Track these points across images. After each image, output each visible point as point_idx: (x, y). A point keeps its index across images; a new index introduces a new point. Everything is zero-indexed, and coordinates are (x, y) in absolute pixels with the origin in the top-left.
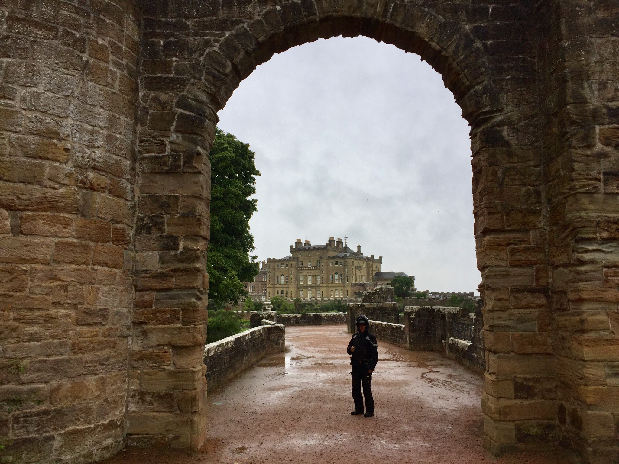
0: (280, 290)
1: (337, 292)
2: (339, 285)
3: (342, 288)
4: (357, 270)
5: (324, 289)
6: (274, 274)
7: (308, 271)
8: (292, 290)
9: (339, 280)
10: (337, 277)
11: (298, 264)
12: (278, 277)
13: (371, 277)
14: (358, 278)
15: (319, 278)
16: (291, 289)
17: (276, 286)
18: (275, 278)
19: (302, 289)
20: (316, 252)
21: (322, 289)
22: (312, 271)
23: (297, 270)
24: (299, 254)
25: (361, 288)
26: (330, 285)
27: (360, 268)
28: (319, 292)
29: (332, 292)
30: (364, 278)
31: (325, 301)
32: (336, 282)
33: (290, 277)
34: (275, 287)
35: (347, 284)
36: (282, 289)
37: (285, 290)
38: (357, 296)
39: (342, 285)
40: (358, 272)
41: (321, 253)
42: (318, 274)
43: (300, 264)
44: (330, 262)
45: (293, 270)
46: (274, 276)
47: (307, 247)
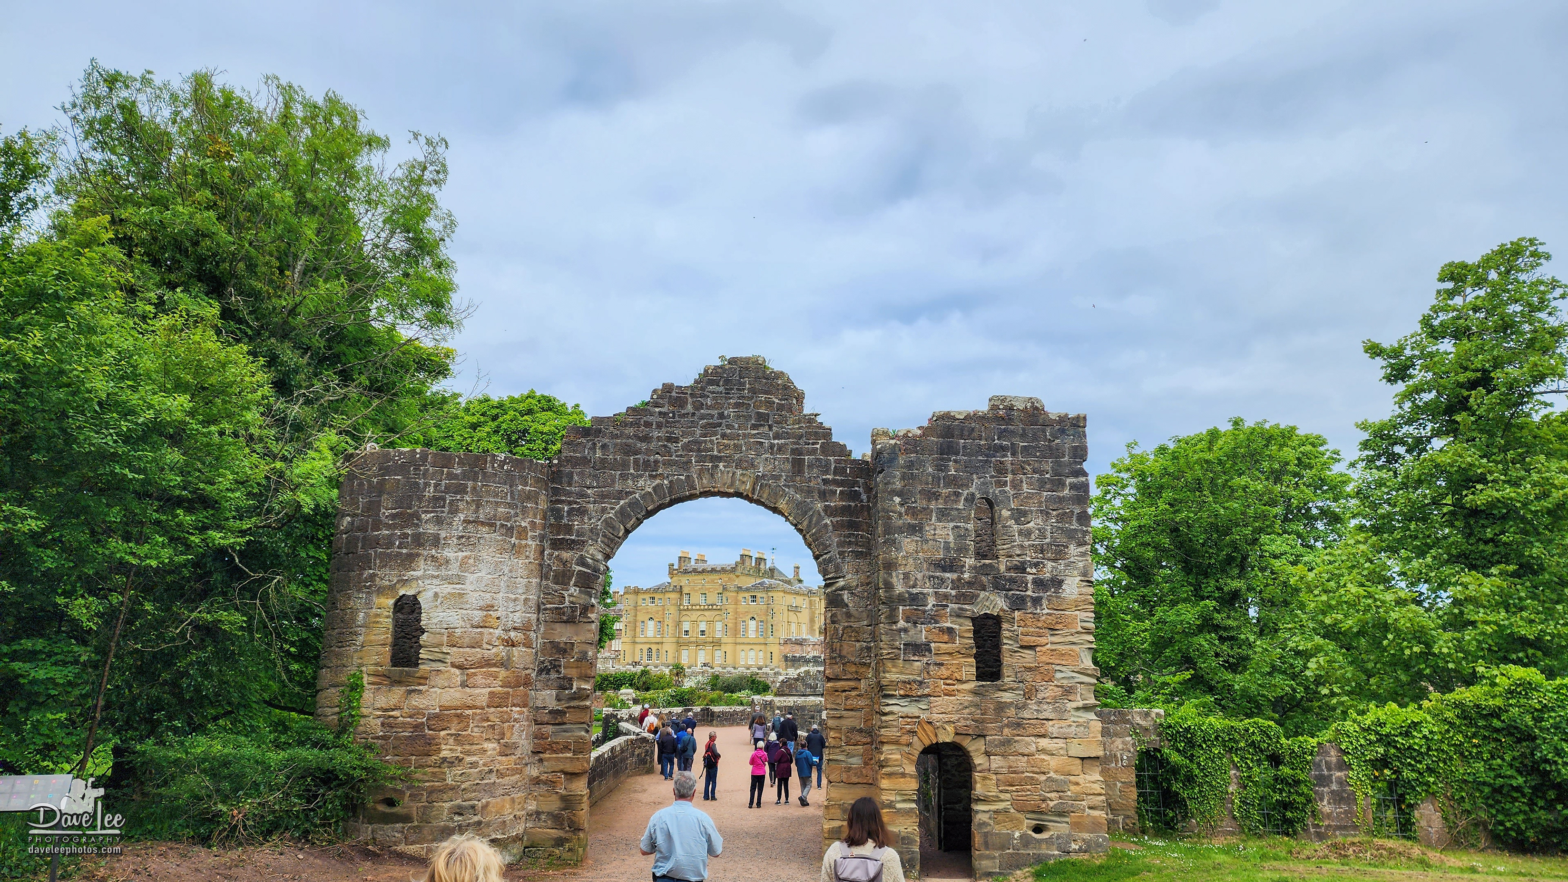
0: (645, 647)
1: (752, 654)
2: (756, 641)
3: (762, 647)
4: (791, 613)
5: (729, 648)
6: (636, 616)
7: (700, 613)
8: (669, 647)
9: (757, 631)
10: (752, 624)
11: (681, 599)
12: (643, 622)
13: (817, 627)
14: (793, 627)
15: (719, 626)
16: (666, 647)
17: (637, 640)
18: (638, 624)
19: (686, 647)
20: (717, 577)
21: (724, 648)
22: (706, 613)
23: (680, 610)
24: (684, 581)
25: (798, 647)
26: (738, 640)
27: (795, 609)
28: (718, 653)
29: (743, 654)
30: (804, 628)
31: (729, 673)
32: (752, 634)
33: (666, 623)
34: (634, 643)
35: (771, 639)
36: (648, 646)
37: (654, 648)
38: (789, 663)
39: (762, 641)
40: (792, 617)
41: (725, 577)
42: (717, 618)
43: (685, 598)
44: (741, 595)
45: (673, 610)
46: (635, 621)
47: (700, 566)
